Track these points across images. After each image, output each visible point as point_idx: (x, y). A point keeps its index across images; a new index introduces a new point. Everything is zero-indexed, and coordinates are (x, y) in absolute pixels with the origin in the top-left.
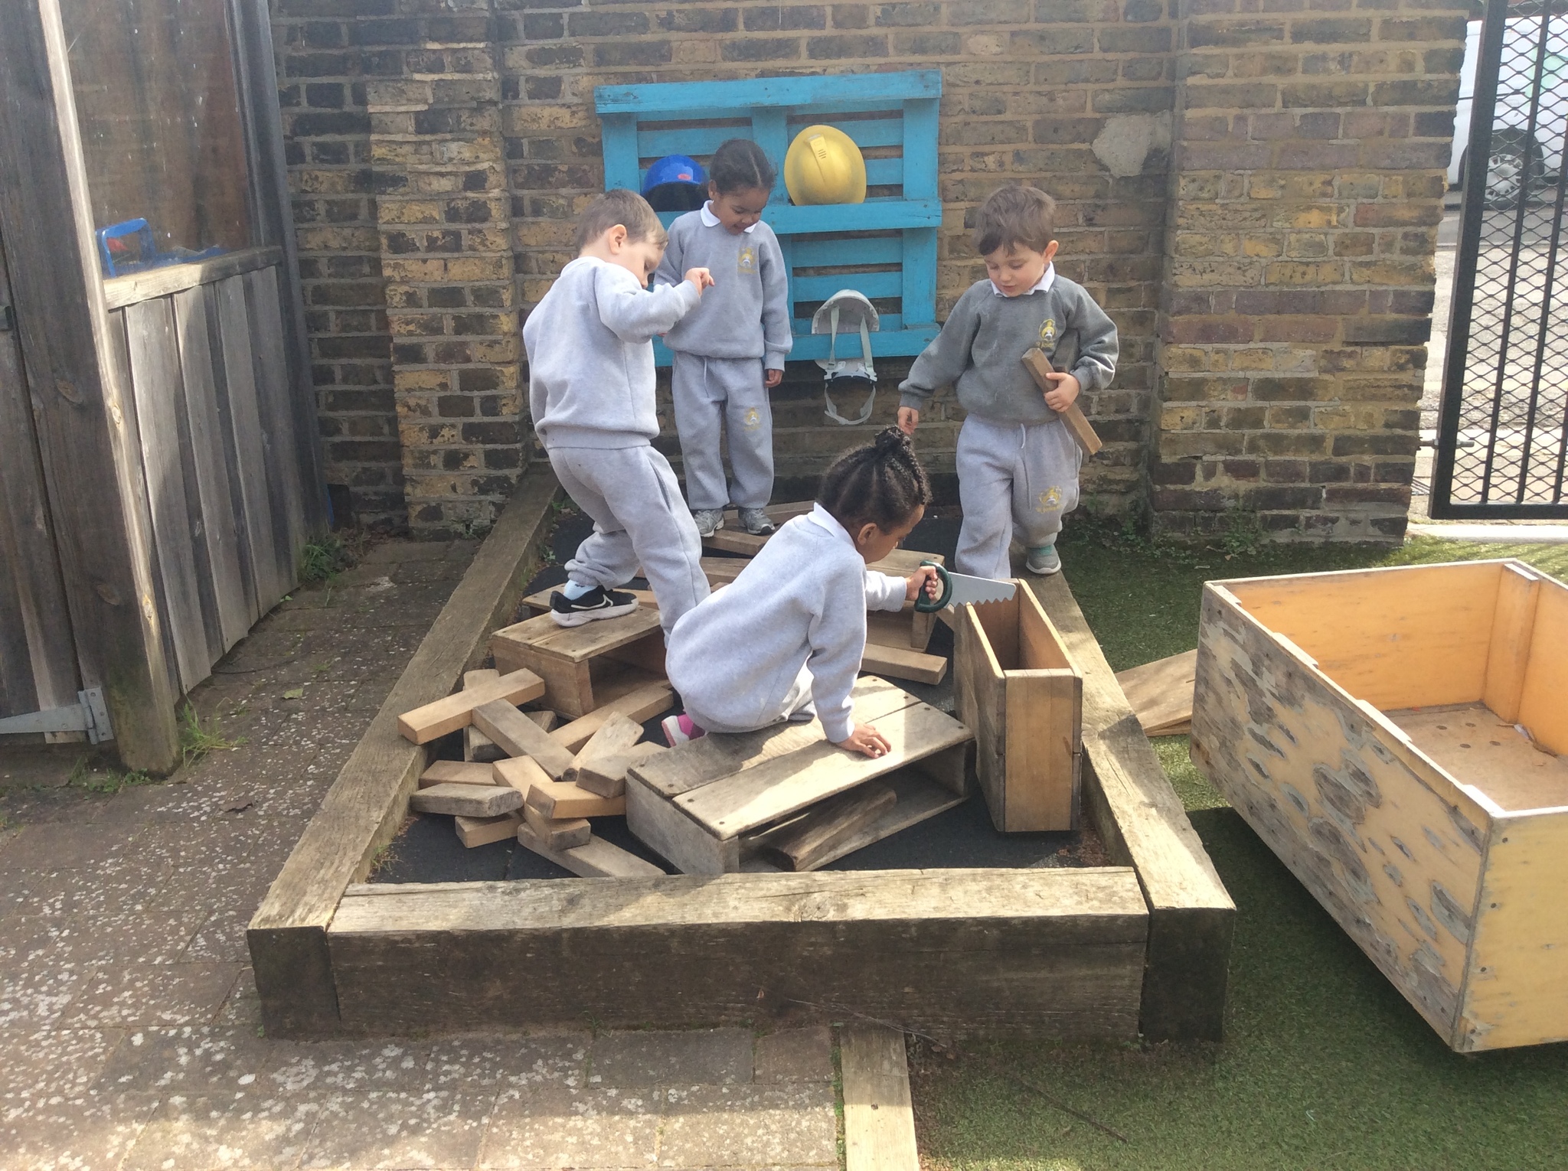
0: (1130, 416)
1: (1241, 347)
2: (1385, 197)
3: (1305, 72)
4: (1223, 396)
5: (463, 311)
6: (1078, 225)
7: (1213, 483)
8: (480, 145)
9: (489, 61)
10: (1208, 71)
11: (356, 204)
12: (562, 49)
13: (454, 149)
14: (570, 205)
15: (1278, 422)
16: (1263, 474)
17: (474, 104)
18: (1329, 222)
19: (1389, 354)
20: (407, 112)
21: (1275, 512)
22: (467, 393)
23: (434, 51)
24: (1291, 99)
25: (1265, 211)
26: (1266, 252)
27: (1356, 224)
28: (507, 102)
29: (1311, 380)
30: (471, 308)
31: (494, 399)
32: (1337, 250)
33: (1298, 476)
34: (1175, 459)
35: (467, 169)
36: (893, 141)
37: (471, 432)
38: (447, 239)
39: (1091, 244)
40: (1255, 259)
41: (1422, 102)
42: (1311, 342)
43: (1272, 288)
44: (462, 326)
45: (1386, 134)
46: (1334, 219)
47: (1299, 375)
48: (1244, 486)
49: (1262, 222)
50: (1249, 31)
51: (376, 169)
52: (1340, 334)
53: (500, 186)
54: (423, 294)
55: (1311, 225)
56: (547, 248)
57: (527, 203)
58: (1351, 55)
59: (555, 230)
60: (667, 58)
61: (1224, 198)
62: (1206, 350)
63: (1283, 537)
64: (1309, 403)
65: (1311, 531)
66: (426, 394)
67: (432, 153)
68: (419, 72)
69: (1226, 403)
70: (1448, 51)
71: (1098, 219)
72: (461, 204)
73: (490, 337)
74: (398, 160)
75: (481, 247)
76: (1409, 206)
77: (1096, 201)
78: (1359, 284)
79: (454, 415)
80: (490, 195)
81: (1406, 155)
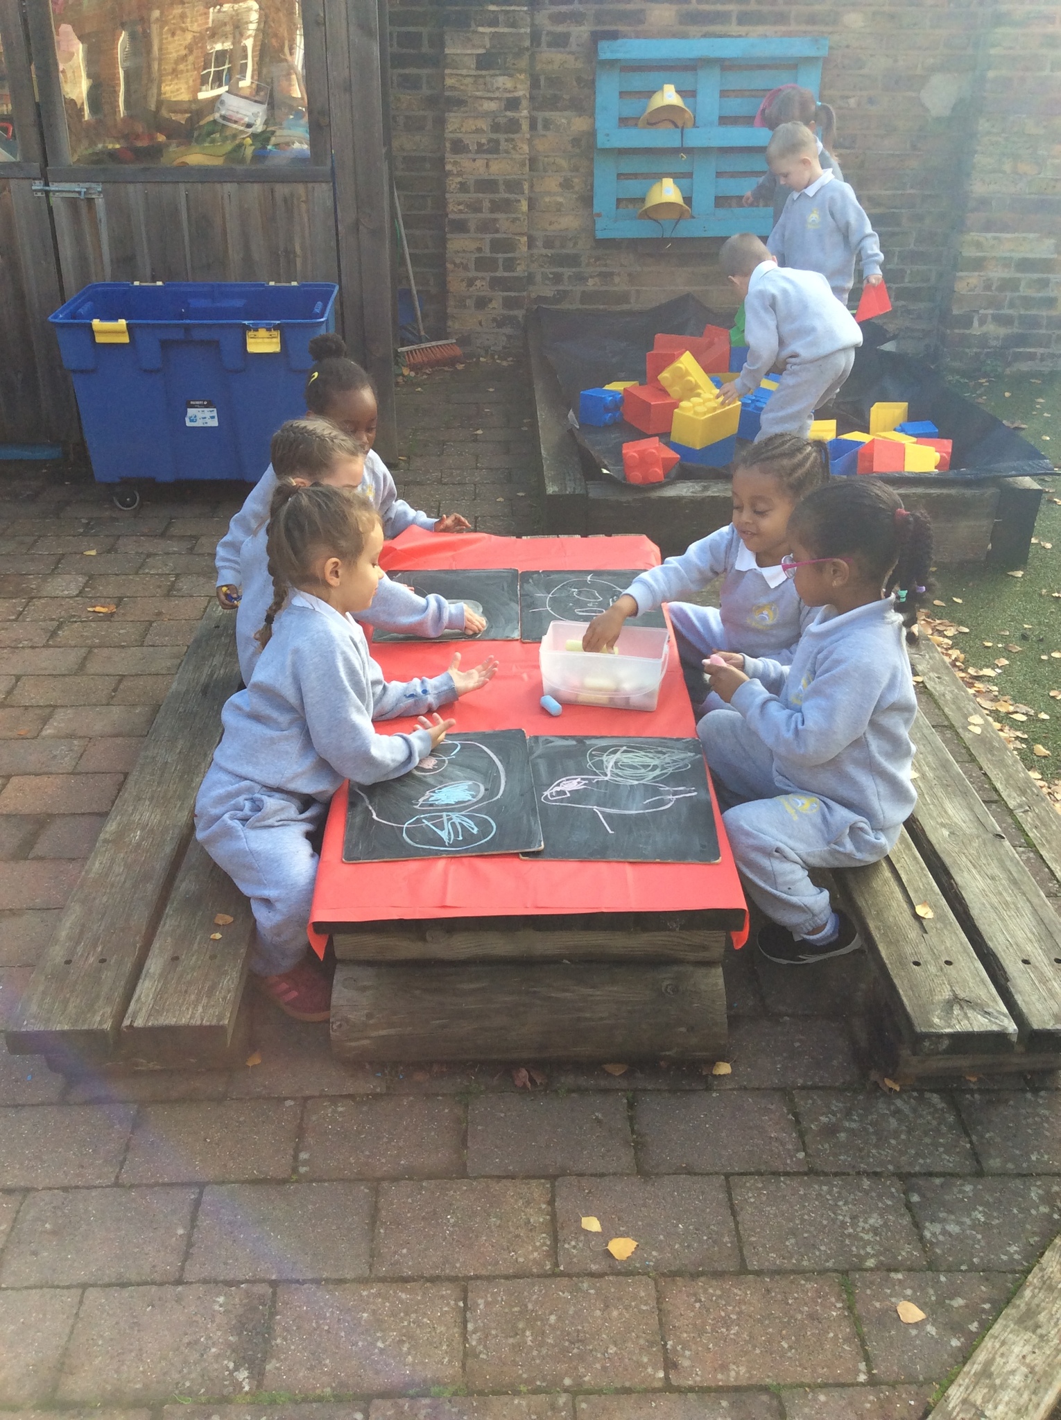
1: (1010, 236)
4: (995, 269)
5: (497, 196)
7: (985, 329)
8: (518, 79)
9: (528, 20)
10: (1004, 45)
12: (571, 13)
13: (502, 81)
14: (569, 123)
15: (1029, 288)
16: (1016, 323)
17: (516, 50)
20: (471, 54)
21: (1021, 350)
22: (494, 255)
23: (493, 12)
25: (1033, 143)
28: (534, 49)
29: (1051, 260)
30: (502, 195)
31: (512, 260)
33: (1038, 325)
34: (961, 312)
35: (508, 95)
37: (495, 283)
38: (491, 145)
39: (914, 163)
40: (1024, 176)
42: (1054, 234)
43: (1033, 196)
47: (1045, 256)
48: (1002, 331)
49: (1030, 151)
50: (1033, 18)
51: (447, 94)
53: (527, 108)
54: (471, 183)
56: (549, 154)
57: (540, 124)
60: (641, 22)
61: (1006, 133)
62: (987, 237)
64: (1051, 276)
66: (467, 255)
67: (485, 84)
68: (483, 26)
69: (997, 273)
71: (919, 146)
72: (502, 120)
73: (514, 216)
74: (462, 88)
75: (511, 151)
77: (920, 133)
79: (484, 271)
80: (521, 114)
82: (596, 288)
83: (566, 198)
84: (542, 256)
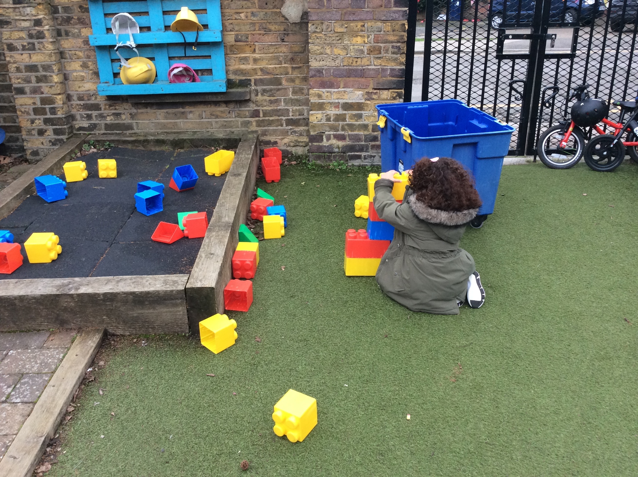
0: (304, 117)
1: (336, 90)
2: (384, 31)
4: (331, 109)
5: (39, 74)
6: (278, 42)
7: (330, 142)
8: (39, 8)
13: (29, 10)
14: (80, 32)
15: (351, 119)
16: (347, 139)
18: (364, 41)
19: (389, 93)
21: (353, 153)
22: (43, 106)
25: (341, 36)
26: (343, 53)
27: (374, 43)
29: (362, 103)
30: (42, 73)
31: (54, 108)
32: (368, 52)
33: (359, 140)
34: (315, 133)
35: (34, 18)
36: (202, 7)
37: (46, 121)
38: (30, 46)
39: (284, 49)
40: (338, 56)
42: (361, 88)
43: (345, 67)
44: (39, 80)
45: (383, 7)
46: (366, 40)
47: (357, 101)
48: (341, 143)
49: (340, 41)
52: (372, 86)
53: (49, 24)
54: (22, 67)
55: (358, 43)
56: (72, 49)
57: (63, 33)
59: (75, 42)
61: (325, 32)
62: (323, 91)
63: (357, 162)
64: (362, 112)
65: (367, 160)
66: (28, 107)
67: (20, 12)
69: (333, 112)
71: (286, 40)
72: (34, 32)
73: (51, 84)
74: (7, 14)
75: (43, 49)
76: (394, 35)
77: (285, 32)
78: (377, 66)
79: (39, 115)
80: (45, 28)
81: (391, 15)
82: (112, 122)
83: (86, 73)
84: (78, 105)
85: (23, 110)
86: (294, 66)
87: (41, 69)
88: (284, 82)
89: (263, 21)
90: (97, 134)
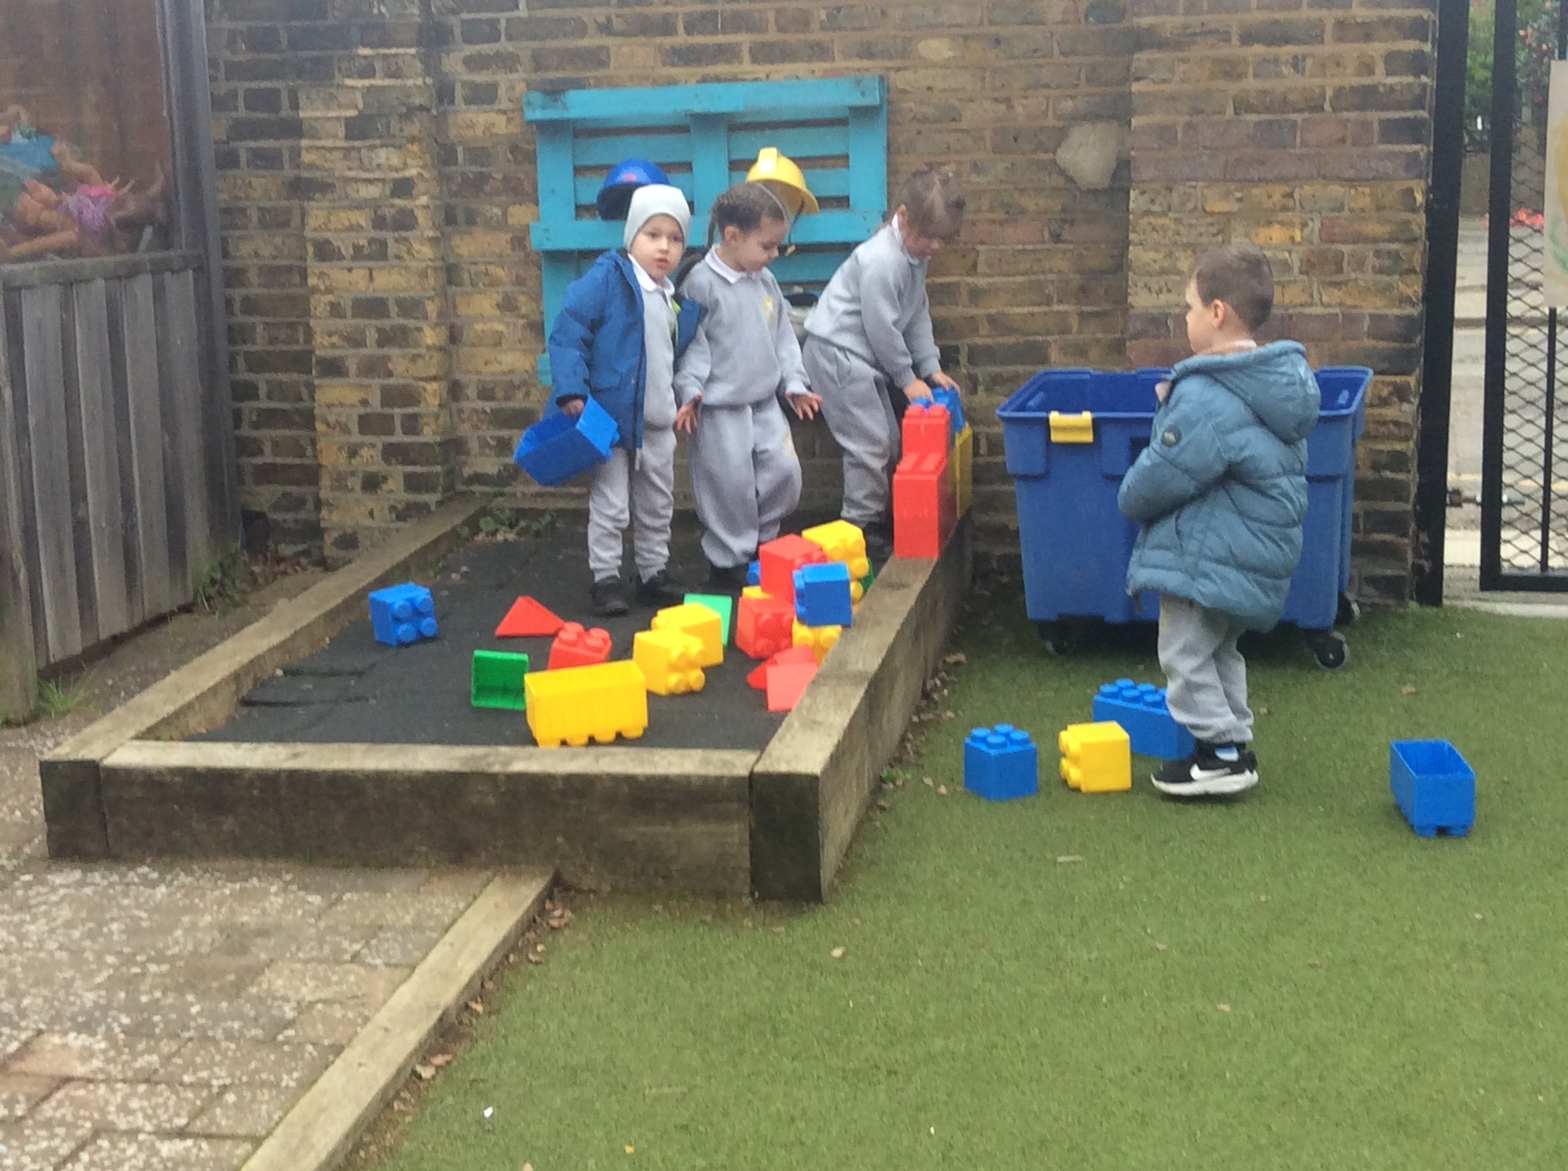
2: (1351, 210)
3: (1255, 76)
5: (386, 323)
6: (1043, 242)
8: (409, 151)
9: (419, 66)
10: (1152, 76)
11: (288, 211)
12: (498, 54)
13: (383, 156)
14: (505, 215)
17: (404, 110)
18: (1292, 239)
20: (338, 118)
22: (388, 411)
23: (365, 57)
24: (1242, 106)
25: (1223, 224)
27: (1322, 241)
28: (441, 108)
30: (395, 320)
31: (414, 417)
32: (1304, 268)
35: (395, 175)
36: (837, 150)
37: (391, 453)
38: (374, 247)
39: (1060, 263)
41: (1386, 108)
45: (1349, 141)
46: (1297, 234)
49: (1220, 238)
50: (1195, 34)
51: (305, 174)
53: (429, 193)
54: (347, 304)
55: (1274, 241)
56: (479, 260)
57: (461, 217)
58: (1304, 58)
59: (489, 240)
60: (604, 64)
61: (1176, 212)
66: (347, 411)
67: (360, 159)
68: (350, 76)
70: (1409, 53)
71: (1066, 236)
72: (389, 213)
73: (415, 351)
74: (326, 166)
75: (406, 256)
76: (1382, 221)
77: (1063, 216)
78: (1329, 306)
79: (374, 434)
80: (418, 202)
81: (1373, 165)
83: (508, 325)
84: (475, 411)
85: (332, 419)
86: (1088, 309)
87: (394, 310)
88: (1054, 355)
89: (1003, 186)
90: (519, 495)
